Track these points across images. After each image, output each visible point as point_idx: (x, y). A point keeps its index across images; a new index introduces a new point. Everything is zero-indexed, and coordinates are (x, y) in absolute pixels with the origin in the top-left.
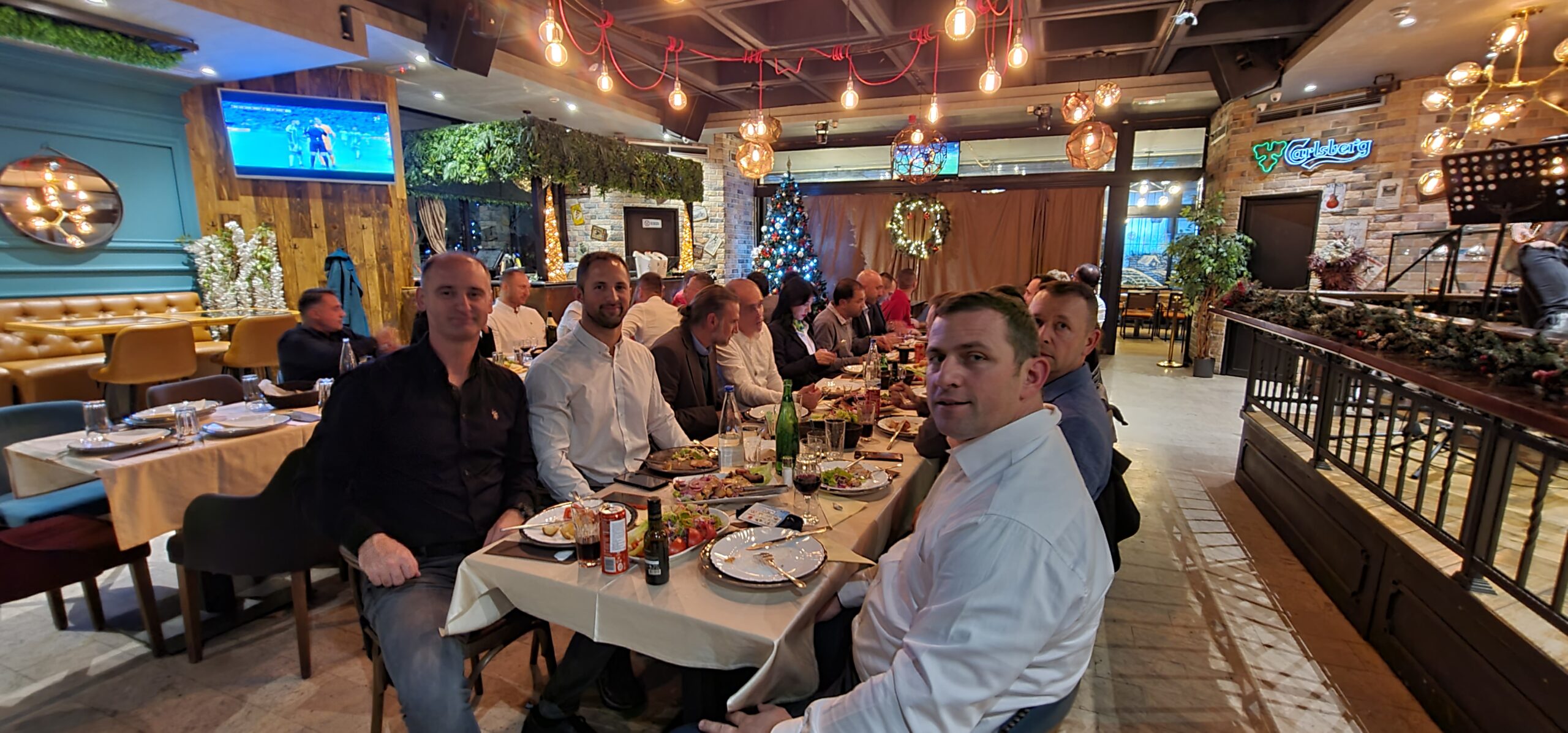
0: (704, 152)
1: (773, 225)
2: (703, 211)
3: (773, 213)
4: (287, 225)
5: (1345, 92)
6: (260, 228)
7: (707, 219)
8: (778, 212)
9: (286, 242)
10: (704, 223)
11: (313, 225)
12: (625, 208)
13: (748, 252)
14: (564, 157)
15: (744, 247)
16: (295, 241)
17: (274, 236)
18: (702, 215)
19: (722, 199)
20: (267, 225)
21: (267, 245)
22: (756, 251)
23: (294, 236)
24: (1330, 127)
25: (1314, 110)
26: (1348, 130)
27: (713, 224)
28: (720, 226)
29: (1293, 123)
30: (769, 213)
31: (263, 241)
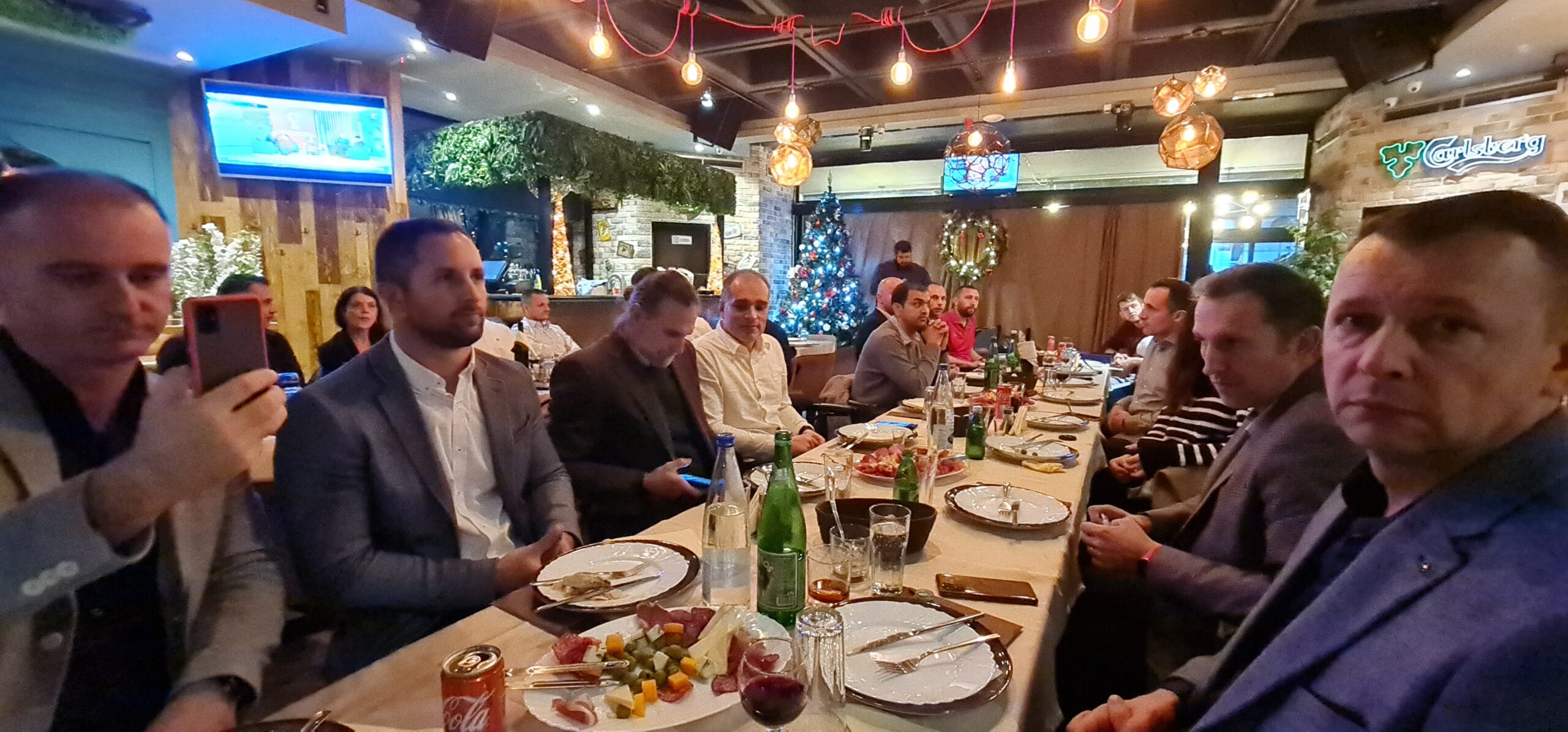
0: (739, 165)
1: (811, 242)
2: (737, 227)
3: (812, 230)
4: (274, 229)
6: (243, 231)
7: (741, 236)
8: (818, 228)
9: (273, 249)
10: (738, 241)
11: (303, 230)
12: (653, 223)
13: (785, 273)
14: (575, 158)
15: (780, 267)
16: (283, 246)
17: (258, 240)
18: (735, 231)
19: (757, 215)
20: (252, 228)
21: (251, 250)
22: (792, 272)
23: (281, 242)
24: (1485, 121)
25: (1462, 102)
26: (1511, 125)
27: (747, 242)
28: (754, 244)
29: (1433, 120)
30: (807, 231)
31: (245, 247)
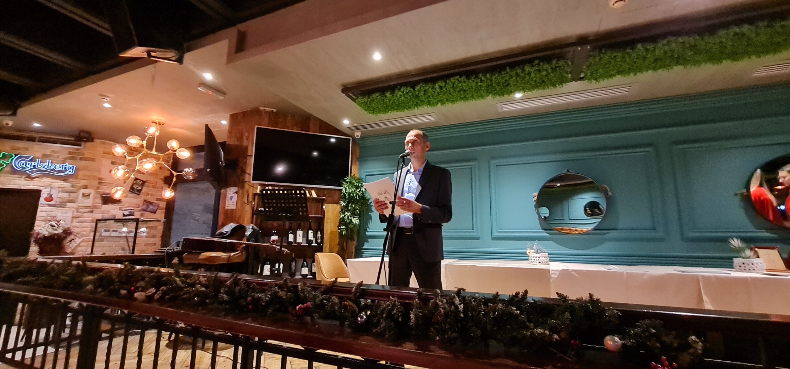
5: (60, 135)
24: (48, 152)
25: (37, 139)
26: (61, 157)
29: (21, 144)
